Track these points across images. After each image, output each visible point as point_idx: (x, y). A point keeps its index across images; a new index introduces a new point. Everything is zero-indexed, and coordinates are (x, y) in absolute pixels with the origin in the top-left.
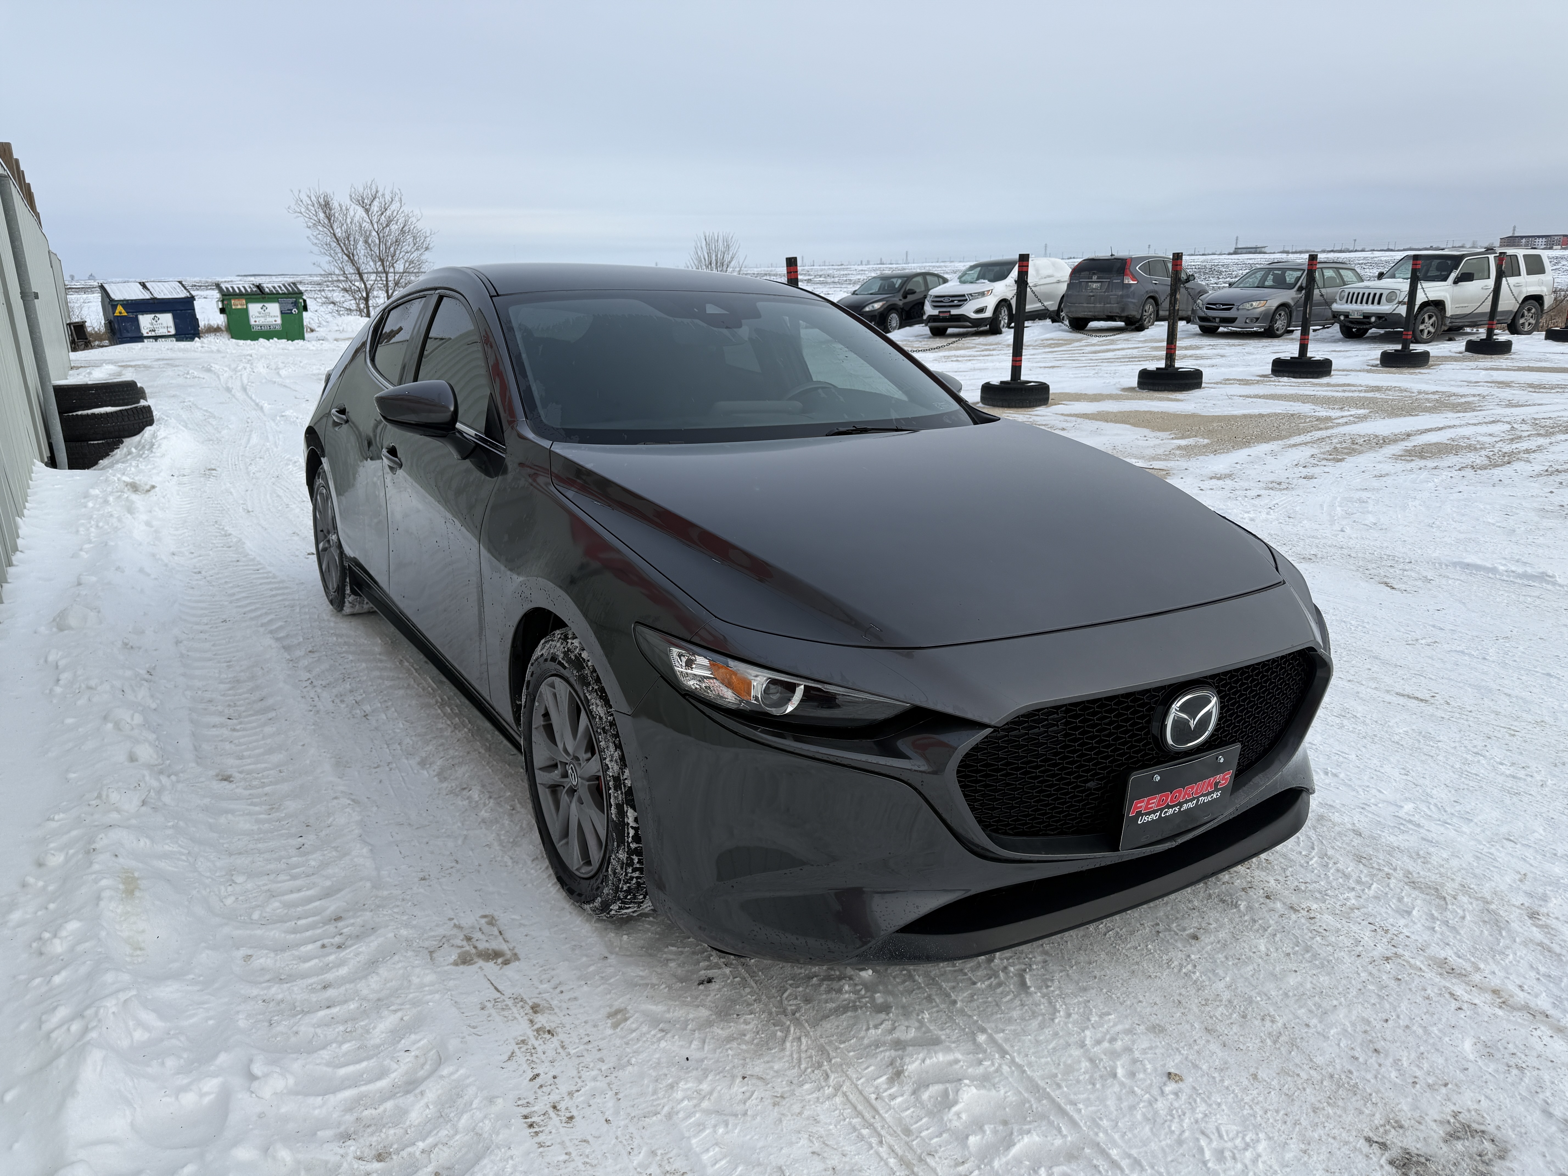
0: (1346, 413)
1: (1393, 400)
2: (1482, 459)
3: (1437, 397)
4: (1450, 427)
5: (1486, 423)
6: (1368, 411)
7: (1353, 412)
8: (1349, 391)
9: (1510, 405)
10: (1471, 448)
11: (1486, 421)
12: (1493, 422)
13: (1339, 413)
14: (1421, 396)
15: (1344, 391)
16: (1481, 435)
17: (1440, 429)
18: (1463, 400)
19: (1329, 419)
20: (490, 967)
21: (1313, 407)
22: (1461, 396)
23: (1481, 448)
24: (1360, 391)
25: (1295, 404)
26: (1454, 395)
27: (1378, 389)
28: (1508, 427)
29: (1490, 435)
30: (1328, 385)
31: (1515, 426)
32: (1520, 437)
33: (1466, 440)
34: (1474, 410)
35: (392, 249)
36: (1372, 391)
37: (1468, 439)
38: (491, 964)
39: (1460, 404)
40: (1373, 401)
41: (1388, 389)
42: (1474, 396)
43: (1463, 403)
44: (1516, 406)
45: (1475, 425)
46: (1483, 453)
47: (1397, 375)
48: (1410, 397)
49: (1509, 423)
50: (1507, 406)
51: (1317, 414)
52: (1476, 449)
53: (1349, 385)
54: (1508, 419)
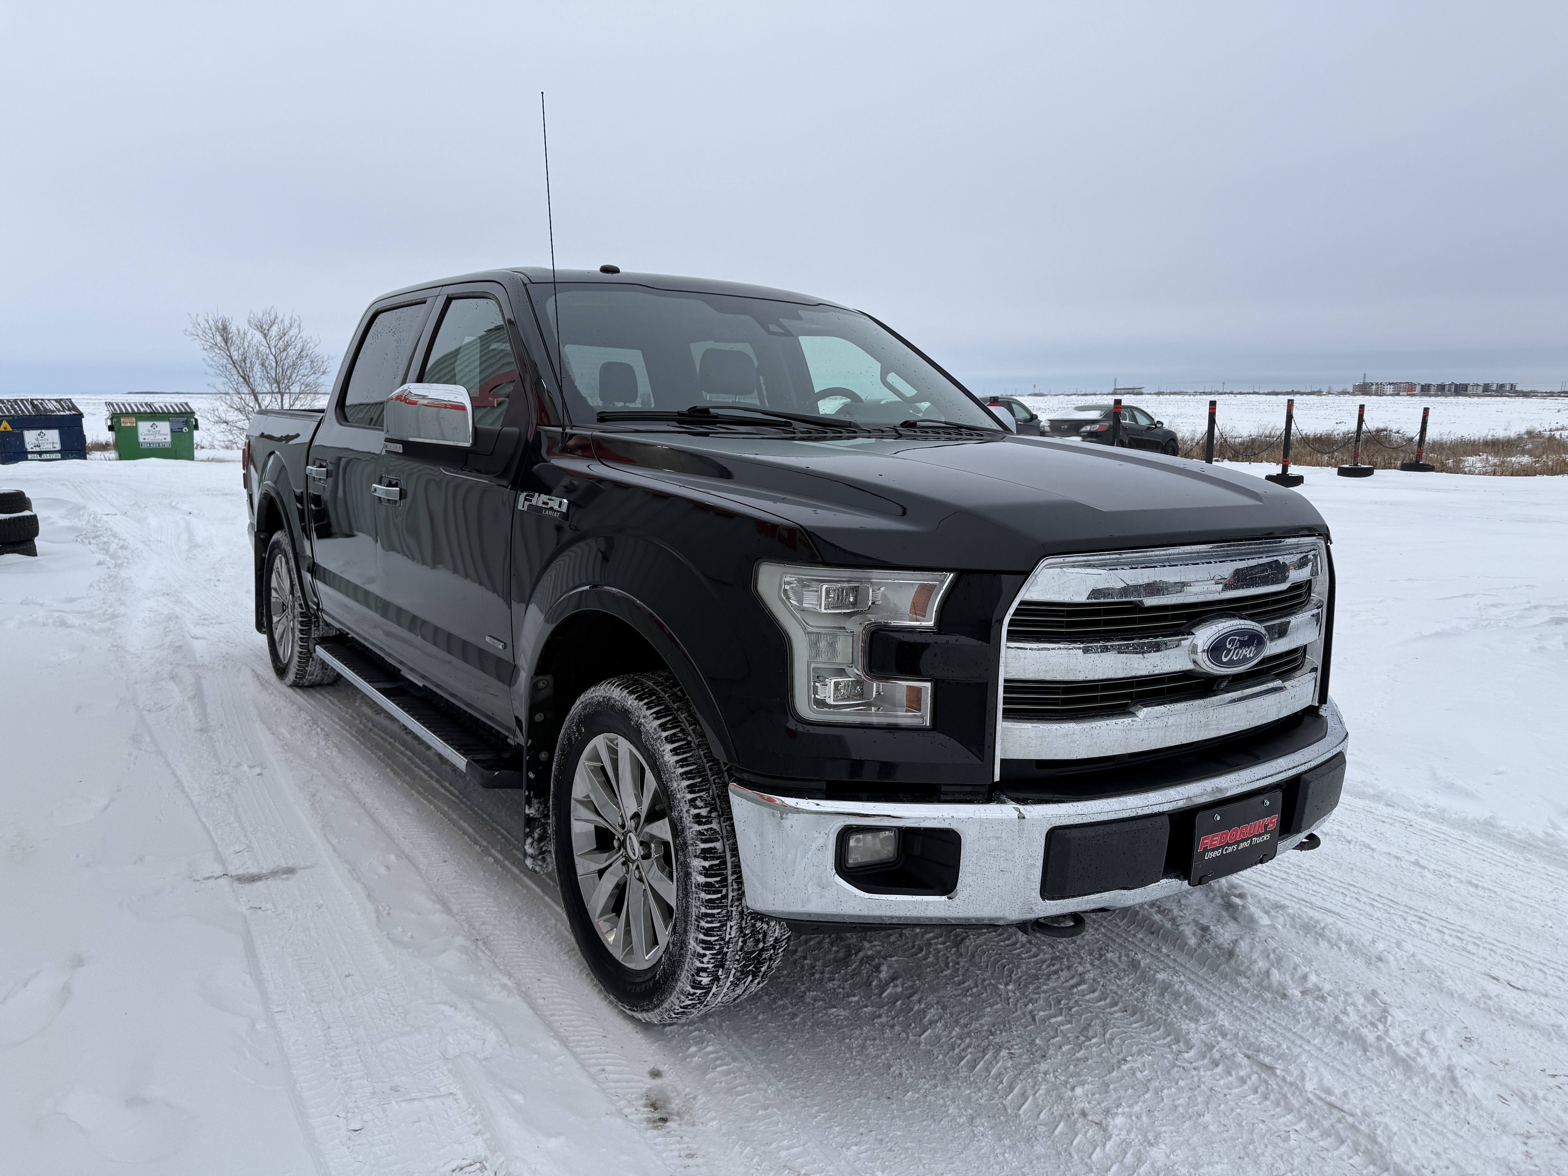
35: (288, 372)
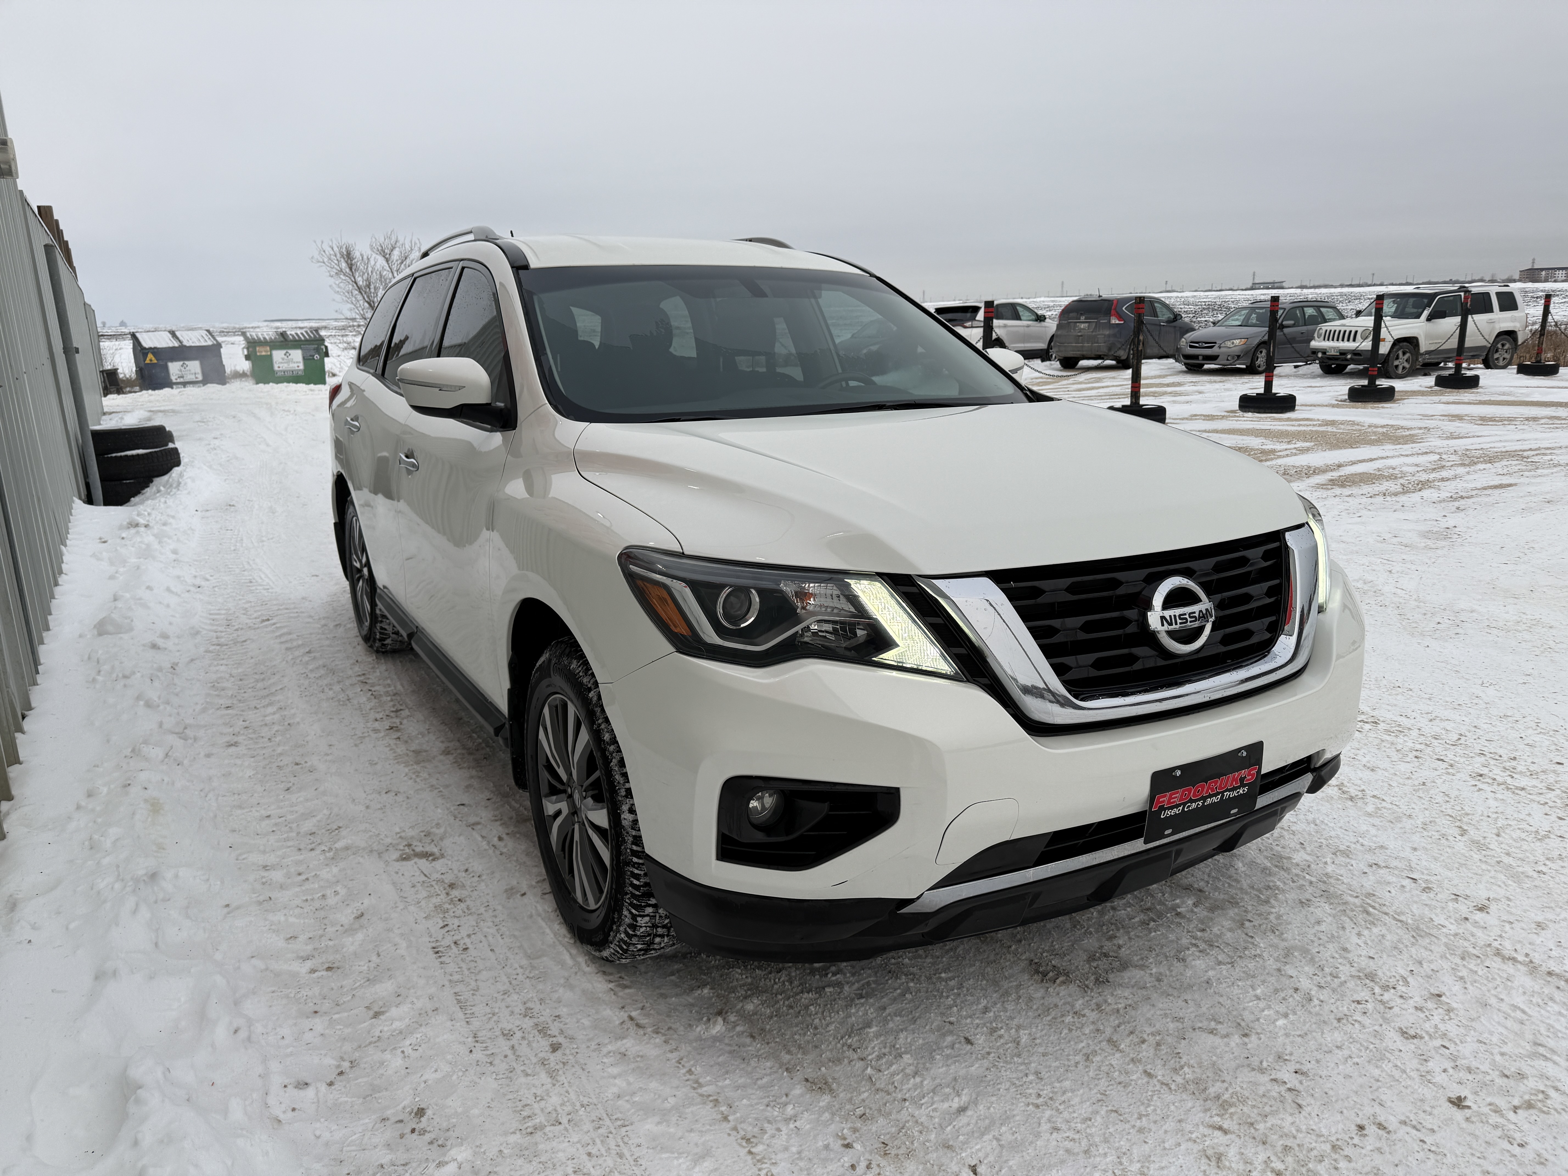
0: (1292, 446)
1: (1342, 433)
2: (1396, 487)
3: (1385, 430)
4: (1382, 458)
5: (1418, 454)
6: (1312, 444)
7: (1300, 444)
8: (1304, 425)
9: (1452, 436)
10: (1392, 477)
11: (1420, 452)
12: (1426, 453)
13: (1285, 446)
14: (1369, 430)
15: (1299, 425)
16: (1408, 465)
17: (1371, 460)
18: (1407, 433)
19: (1273, 451)
20: (423, 863)
21: (1264, 441)
22: (1408, 429)
23: (1401, 477)
24: (1314, 425)
25: (1249, 438)
26: (1402, 428)
27: (1333, 423)
28: (1437, 457)
29: (1417, 465)
30: (1289, 419)
31: (1444, 456)
32: (1443, 467)
33: (1391, 470)
34: (1414, 442)
36: (1327, 425)
37: (1394, 469)
38: (424, 860)
39: (1403, 437)
40: (1324, 434)
41: (1342, 423)
42: (1420, 428)
43: (1407, 436)
44: (1455, 438)
45: (1407, 456)
46: (1402, 481)
47: (1360, 410)
48: (1360, 430)
49: (1439, 454)
50: (1447, 438)
51: (1264, 447)
52: (1396, 478)
53: (1307, 420)
54: (1441, 450)
